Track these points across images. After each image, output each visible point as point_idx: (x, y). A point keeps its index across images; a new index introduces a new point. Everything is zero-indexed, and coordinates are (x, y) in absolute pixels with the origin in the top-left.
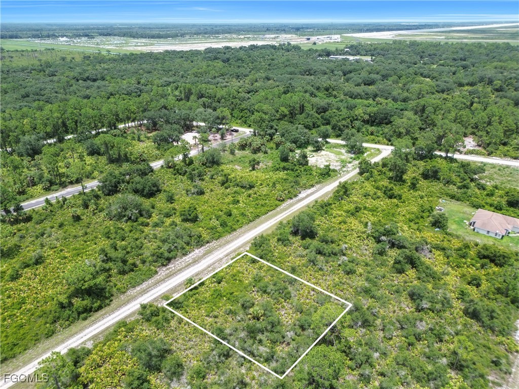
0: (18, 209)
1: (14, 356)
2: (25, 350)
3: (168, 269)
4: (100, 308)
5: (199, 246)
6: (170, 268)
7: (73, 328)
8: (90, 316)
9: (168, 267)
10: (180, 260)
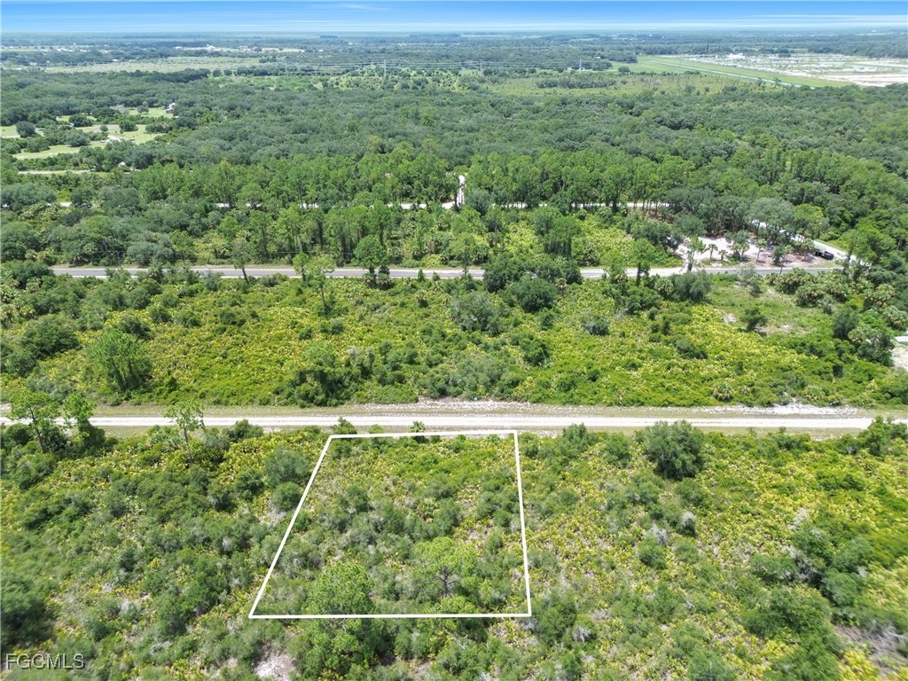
0: (385, 271)
1: (226, 404)
2: (237, 404)
3: (432, 404)
4: (322, 404)
5: (498, 398)
6: (436, 404)
7: (285, 409)
8: (309, 407)
9: (436, 402)
10: (458, 403)
